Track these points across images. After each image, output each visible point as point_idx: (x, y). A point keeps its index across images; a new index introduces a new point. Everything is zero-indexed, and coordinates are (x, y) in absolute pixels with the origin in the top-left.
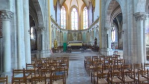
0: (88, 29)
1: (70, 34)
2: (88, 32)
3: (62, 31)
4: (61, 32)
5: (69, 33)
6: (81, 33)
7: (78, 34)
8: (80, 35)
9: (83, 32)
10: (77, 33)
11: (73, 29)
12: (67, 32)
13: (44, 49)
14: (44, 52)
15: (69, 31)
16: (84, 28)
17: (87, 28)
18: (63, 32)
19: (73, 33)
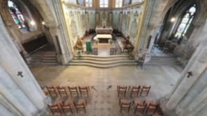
0: (122, 9)
1: (97, 15)
2: (122, 13)
3: (87, 11)
4: (86, 13)
5: (96, 13)
6: (112, 13)
7: (109, 14)
8: (110, 15)
9: (114, 12)
10: (106, 13)
11: (101, 6)
12: (94, 12)
13: (63, 52)
14: (64, 56)
15: (96, 9)
16: (117, 6)
17: (121, 6)
18: (89, 12)
19: (101, 13)
